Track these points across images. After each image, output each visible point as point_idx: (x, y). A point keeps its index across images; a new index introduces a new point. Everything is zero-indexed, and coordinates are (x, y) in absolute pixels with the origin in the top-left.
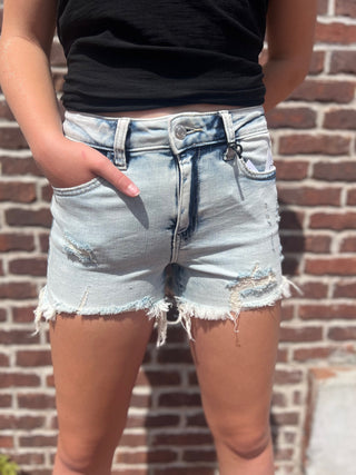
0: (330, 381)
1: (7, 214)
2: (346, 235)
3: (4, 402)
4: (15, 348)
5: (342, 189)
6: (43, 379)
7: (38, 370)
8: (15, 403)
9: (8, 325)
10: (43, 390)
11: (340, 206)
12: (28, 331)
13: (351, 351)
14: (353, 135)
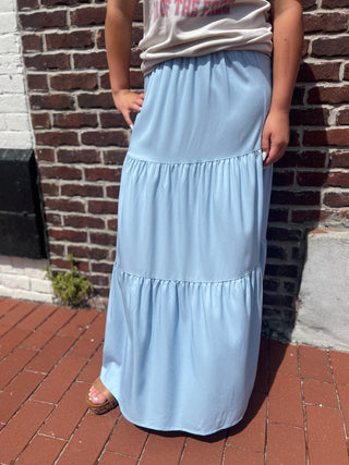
0: (318, 236)
1: (80, 97)
2: (343, 108)
3: (81, 237)
4: (88, 199)
5: (340, 63)
6: (106, 223)
7: (102, 217)
8: (89, 239)
9: (82, 183)
10: (106, 231)
11: (338, 81)
12: (95, 187)
13: (345, 216)
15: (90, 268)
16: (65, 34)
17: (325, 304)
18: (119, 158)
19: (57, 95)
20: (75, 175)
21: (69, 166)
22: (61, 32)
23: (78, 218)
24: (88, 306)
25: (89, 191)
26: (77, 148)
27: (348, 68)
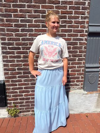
0: (70, 92)
1: (17, 68)
2: (71, 69)
3: (17, 99)
4: (19, 90)
6: (24, 95)
7: (22, 94)
8: (19, 99)
9: (17, 87)
10: (23, 97)
11: (70, 65)
12: (21, 87)
13: (74, 87)
14: (71, 54)
15: (19, 106)
17: (72, 105)
18: (26, 81)
19: (12, 68)
20: (16, 85)
21: (14, 83)
22: (13, 55)
23: (16, 95)
24: (18, 116)
25: (19, 88)
26: (16, 79)
27: (72, 63)
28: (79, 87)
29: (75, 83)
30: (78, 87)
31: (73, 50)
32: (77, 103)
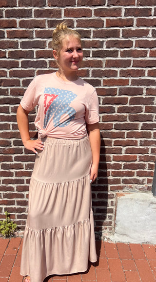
0: (122, 197)
1: (14, 141)
2: (127, 147)
3: (12, 203)
4: (16, 185)
5: (125, 132)
6: (25, 196)
7: (23, 193)
8: (16, 203)
9: (14, 178)
10: (25, 199)
11: (124, 138)
12: (20, 180)
13: (131, 187)
14: (128, 114)
15: (16, 217)
16: (8, 116)
17: (126, 225)
18: (31, 167)
19: (3, 140)
20: (11, 174)
21: (7, 170)
22: (6, 115)
23: (11, 194)
25: (17, 182)
26: (11, 163)
27: (128, 134)
28: (143, 188)
29: (135, 177)
30: (141, 186)
31: (132, 106)
32: (136, 222)
